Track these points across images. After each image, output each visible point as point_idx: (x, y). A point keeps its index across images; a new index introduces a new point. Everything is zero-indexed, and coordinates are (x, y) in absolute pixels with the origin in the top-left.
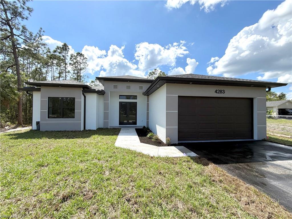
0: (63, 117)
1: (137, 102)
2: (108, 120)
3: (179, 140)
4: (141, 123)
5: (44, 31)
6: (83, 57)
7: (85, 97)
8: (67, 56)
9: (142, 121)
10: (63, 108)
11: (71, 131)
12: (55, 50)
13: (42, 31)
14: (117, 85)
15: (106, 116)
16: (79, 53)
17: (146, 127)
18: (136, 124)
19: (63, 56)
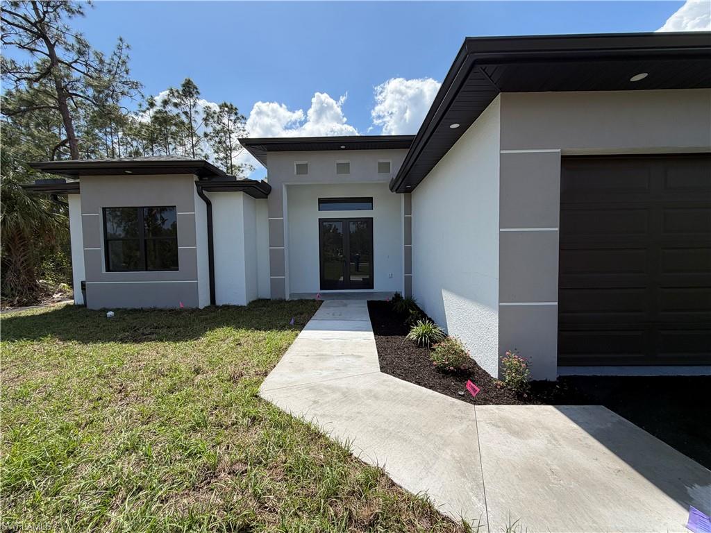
0: (149, 268)
1: (372, 218)
2: (284, 276)
3: (561, 362)
4: (386, 282)
5: (128, 47)
6: (236, 114)
7: (209, 204)
8: (196, 112)
9: (391, 277)
10: (145, 240)
11: (170, 311)
12: (166, 98)
13: (124, 47)
14: (307, 165)
15: (277, 262)
16: (225, 104)
17: (403, 296)
18: (372, 288)
19: (186, 113)
